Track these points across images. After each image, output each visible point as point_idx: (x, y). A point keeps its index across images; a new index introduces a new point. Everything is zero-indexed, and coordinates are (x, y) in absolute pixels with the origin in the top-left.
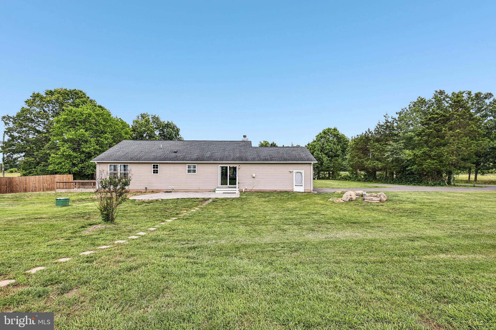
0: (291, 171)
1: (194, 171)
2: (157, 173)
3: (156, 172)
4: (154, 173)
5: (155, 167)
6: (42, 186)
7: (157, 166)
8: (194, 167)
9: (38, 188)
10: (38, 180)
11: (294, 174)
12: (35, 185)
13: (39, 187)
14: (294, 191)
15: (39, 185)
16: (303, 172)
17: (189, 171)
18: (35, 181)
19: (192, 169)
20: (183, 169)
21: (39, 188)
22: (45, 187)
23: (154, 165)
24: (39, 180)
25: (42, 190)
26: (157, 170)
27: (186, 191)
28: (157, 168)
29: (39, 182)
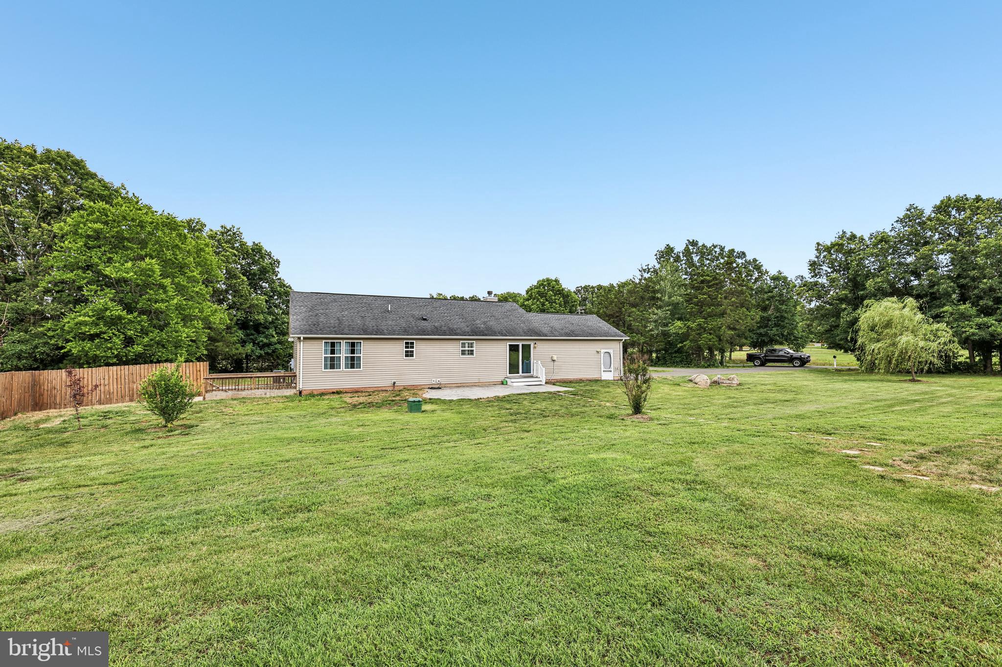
0: (598, 350)
1: (471, 353)
2: (412, 356)
3: (409, 354)
4: (407, 356)
5: (409, 345)
6: (127, 390)
7: (412, 343)
8: (471, 345)
9: (115, 394)
10: (115, 377)
11: (602, 355)
12: (107, 387)
13: (119, 392)
14: (603, 378)
15: (119, 386)
16: (611, 351)
17: (463, 353)
18: (107, 377)
19: (467, 349)
20: (454, 348)
21: (119, 394)
22: (135, 390)
23: (407, 343)
24: (119, 376)
25: (127, 398)
26: (412, 352)
27: (460, 386)
28: (413, 347)
29: (119, 380)
